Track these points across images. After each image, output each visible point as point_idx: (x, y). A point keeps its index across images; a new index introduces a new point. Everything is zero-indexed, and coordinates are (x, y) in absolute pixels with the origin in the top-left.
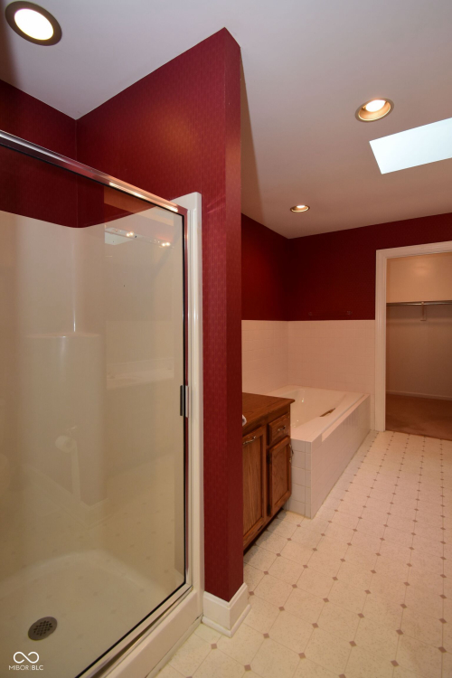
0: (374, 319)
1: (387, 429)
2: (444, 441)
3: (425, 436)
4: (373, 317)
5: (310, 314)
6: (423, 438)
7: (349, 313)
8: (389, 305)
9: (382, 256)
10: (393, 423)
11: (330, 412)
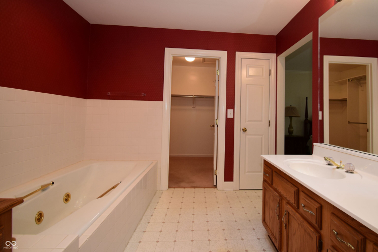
0: (162, 101)
1: (169, 187)
2: (206, 189)
3: (194, 187)
4: (161, 99)
5: (109, 93)
6: (193, 189)
7: (143, 95)
8: (173, 96)
9: (170, 53)
10: (175, 180)
11: (114, 188)
